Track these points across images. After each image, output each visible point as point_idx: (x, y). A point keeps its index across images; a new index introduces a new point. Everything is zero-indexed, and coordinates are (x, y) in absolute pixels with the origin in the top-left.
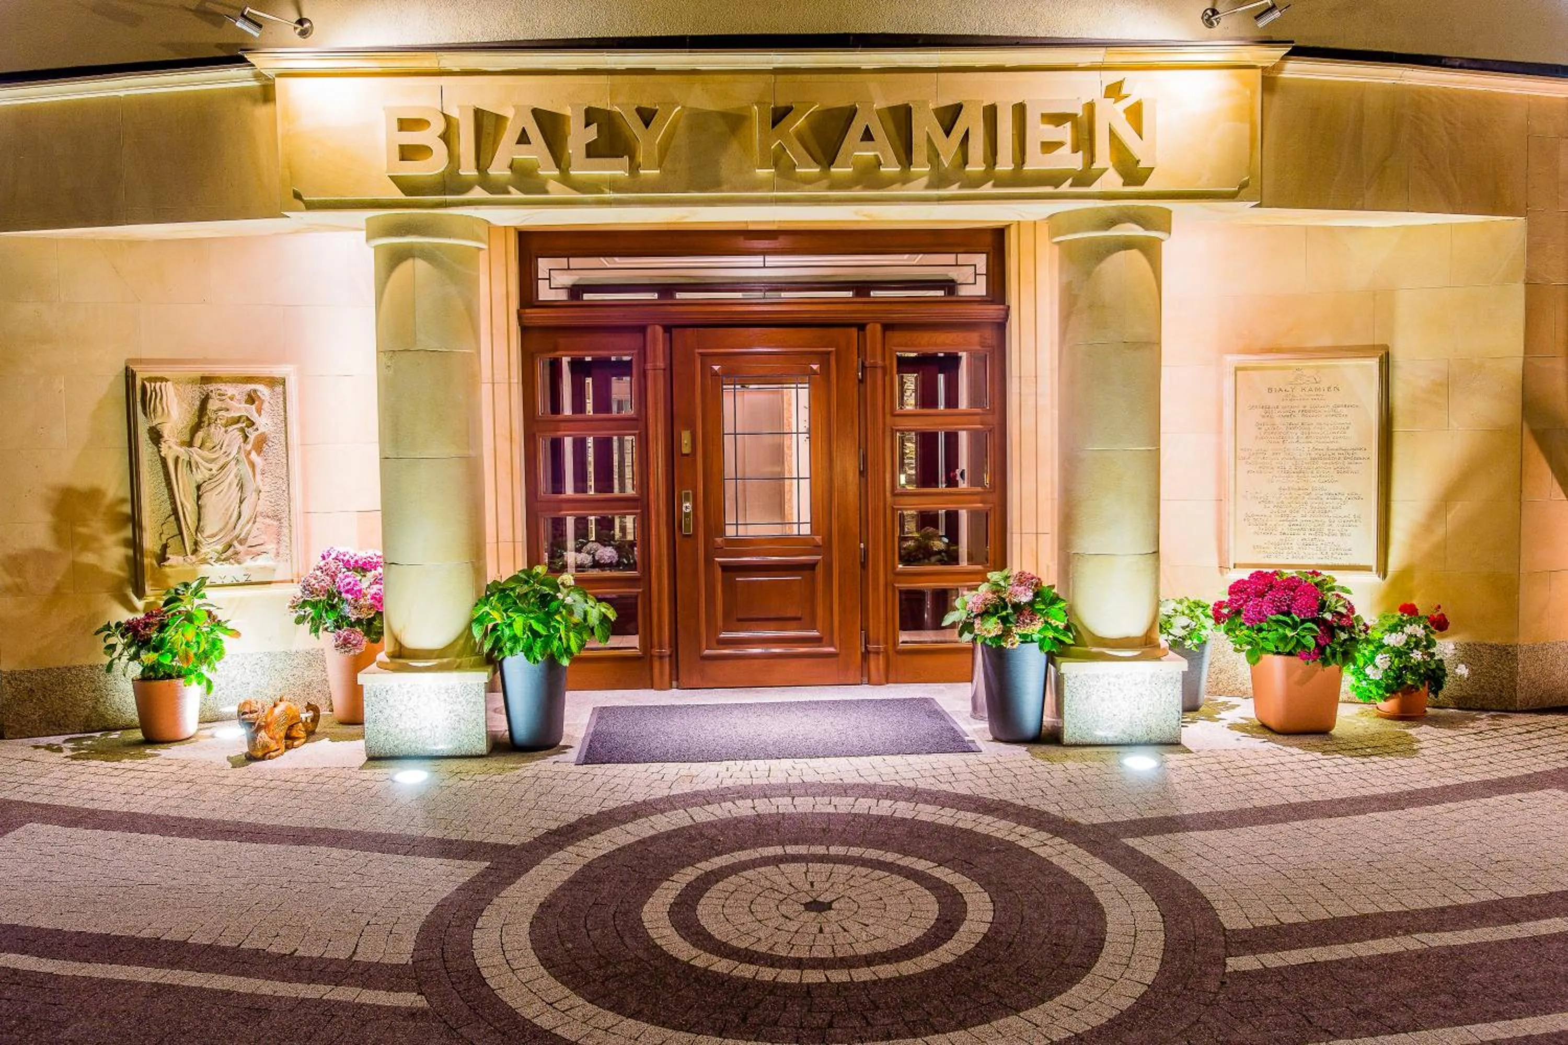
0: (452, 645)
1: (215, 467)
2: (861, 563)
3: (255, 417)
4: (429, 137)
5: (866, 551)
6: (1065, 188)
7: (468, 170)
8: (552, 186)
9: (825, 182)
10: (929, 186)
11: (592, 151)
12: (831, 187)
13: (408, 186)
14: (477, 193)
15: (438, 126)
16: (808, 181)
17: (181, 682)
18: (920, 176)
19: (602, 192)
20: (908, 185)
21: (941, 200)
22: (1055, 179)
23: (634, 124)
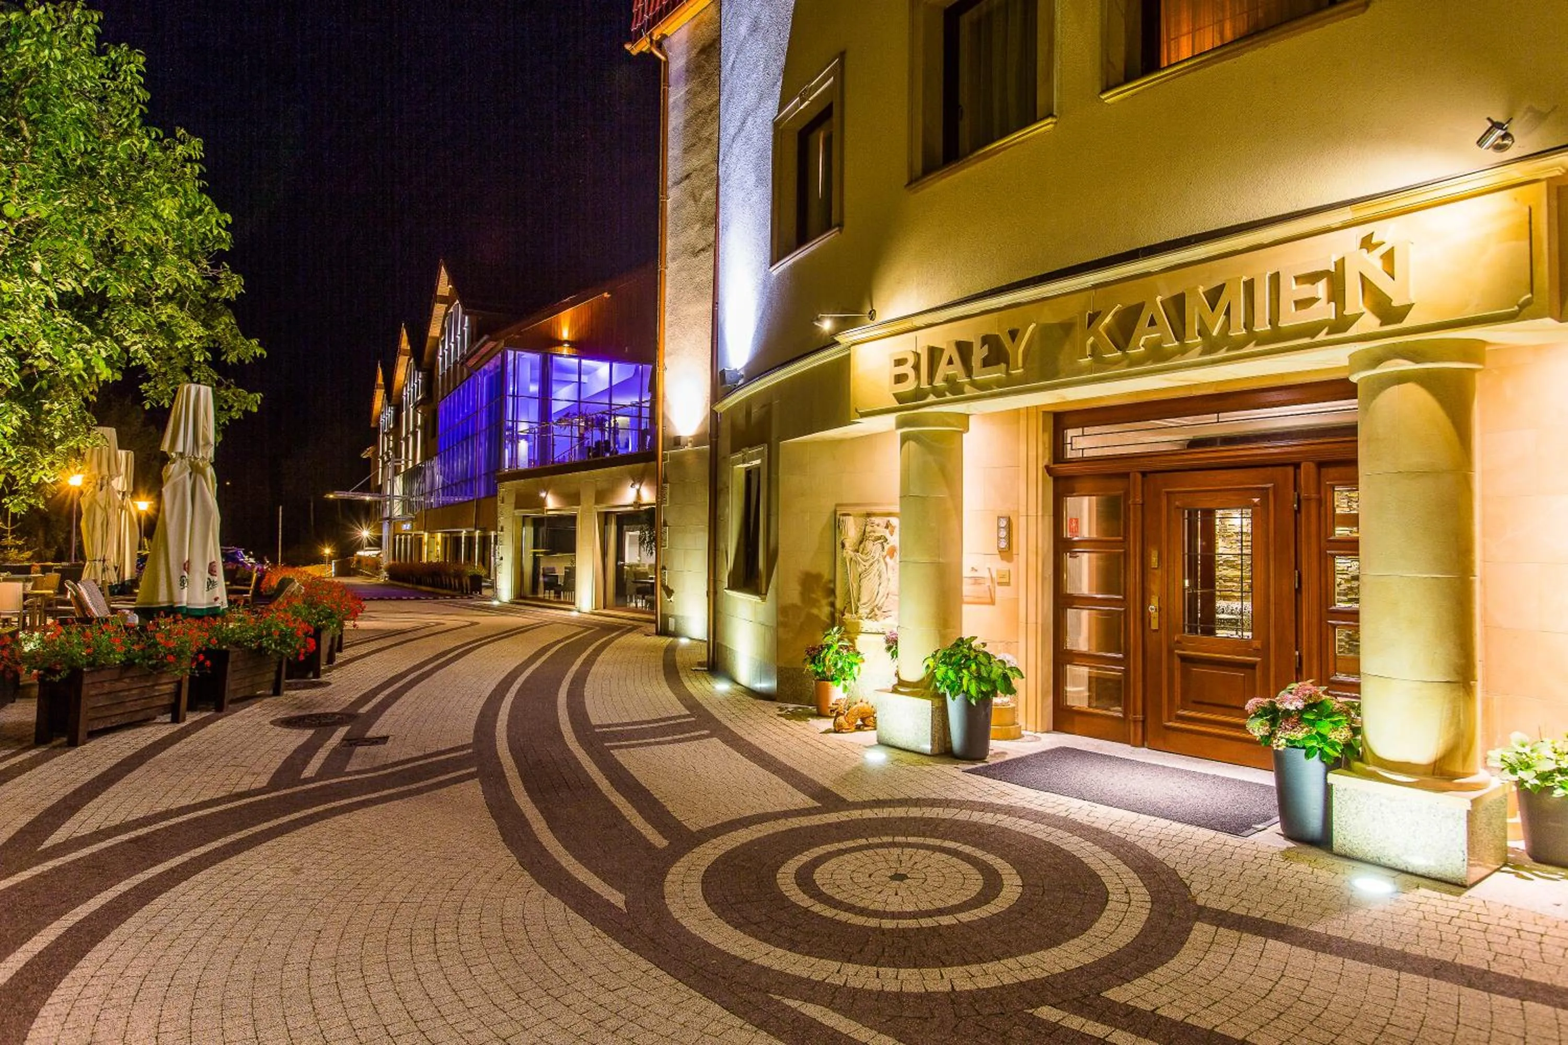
0: (922, 680)
1: (867, 564)
2: (1297, 669)
3: (888, 536)
4: (907, 369)
5: (1300, 657)
6: (1322, 337)
7: (925, 385)
8: (967, 388)
9: (1126, 362)
10: (1203, 353)
11: (986, 363)
12: (1130, 366)
13: (900, 398)
14: (931, 398)
15: (911, 361)
16: (1115, 363)
17: (830, 683)
18: (1194, 346)
19: (992, 389)
20: (1187, 355)
21: (1214, 362)
22: (1311, 330)
23: (1006, 340)
